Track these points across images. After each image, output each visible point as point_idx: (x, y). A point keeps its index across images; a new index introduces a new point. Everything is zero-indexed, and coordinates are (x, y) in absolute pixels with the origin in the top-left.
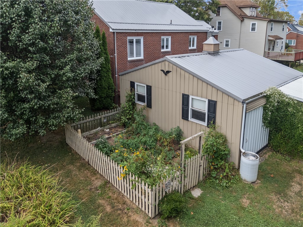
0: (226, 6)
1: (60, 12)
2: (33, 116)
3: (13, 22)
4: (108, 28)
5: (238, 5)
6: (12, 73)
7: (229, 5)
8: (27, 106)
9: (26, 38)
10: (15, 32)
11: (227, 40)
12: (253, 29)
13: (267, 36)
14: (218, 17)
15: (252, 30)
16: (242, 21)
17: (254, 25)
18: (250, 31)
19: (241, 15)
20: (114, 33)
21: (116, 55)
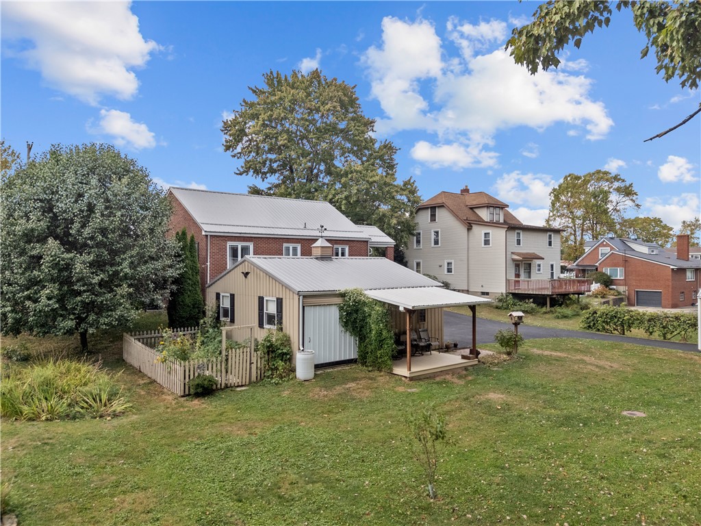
0: (443, 206)
1: (123, 207)
2: (84, 313)
3: (75, 216)
4: (200, 230)
5: (469, 204)
6: (68, 265)
7: (448, 203)
8: (79, 298)
9: (87, 232)
10: (76, 225)
11: (450, 261)
12: (487, 242)
13: (509, 253)
14: (433, 224)
15: (485, 244)
16: (469, 229)
17: (487, 235)
18: (483, 245)
19: (467, 220)
20: (207, 236)
21: (208, 264)
